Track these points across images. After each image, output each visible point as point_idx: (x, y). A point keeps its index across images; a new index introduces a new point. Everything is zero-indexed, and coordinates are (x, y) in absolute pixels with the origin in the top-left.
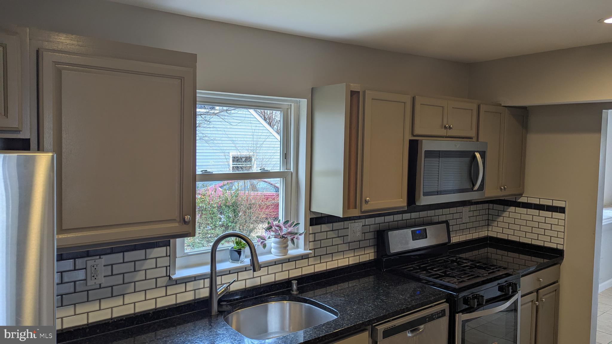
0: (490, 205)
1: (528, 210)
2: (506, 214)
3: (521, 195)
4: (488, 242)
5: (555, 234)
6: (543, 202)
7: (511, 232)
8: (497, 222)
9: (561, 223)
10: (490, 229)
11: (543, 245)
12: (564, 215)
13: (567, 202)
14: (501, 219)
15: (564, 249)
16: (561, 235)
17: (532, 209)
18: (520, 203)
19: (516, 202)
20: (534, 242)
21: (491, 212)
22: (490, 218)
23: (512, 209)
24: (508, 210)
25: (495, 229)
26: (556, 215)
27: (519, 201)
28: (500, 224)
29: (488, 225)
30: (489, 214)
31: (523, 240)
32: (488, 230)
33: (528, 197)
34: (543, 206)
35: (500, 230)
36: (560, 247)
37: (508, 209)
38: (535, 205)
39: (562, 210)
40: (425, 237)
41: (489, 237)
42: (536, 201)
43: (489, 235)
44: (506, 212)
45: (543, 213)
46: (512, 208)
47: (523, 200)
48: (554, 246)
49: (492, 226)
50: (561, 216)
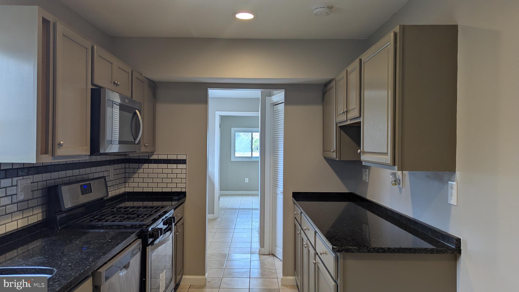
0: (126, 164)
1: (159, 165)
2: (141, 171)
3: (152, 153)
4: (126, 197)
5: (179, 181)
6: (170, 157)
7: (146, 185)
8: (133, 178)
9: (184, 171)
10: (127, 185)
11: (171, 191)
12: (185, 165)
13: (187, 155)
14: (136, 175)
15: (186, 191)
16: (184, 181)
17: (161, 163)
18: (152, 160)
19: (148, 159)
20: (164, 190)
21: (127, 170)
22: (127, 175)
23: (146, 166)
24: (142, 168)
25: (131, 185)
26: (180, 166)
27: (152, 158)
28: (136, 180)
29: (125, 182)
30: (125, 173)
31: (155, 190)
32: (125, 187)
33: (158, 155)
34: (170, 160)
35: (136, 185)
36: (183, 190)
37: (142, 166)
38: (164, 160)
39: (183, 162)
40: (90, 191)
41: (127, 193)
42: (165, 157)
43: (126, 191)
44: (141, 169)
45: (170, 166)
46: (145, 164)
47: (154, 157)
48: (179, 190)
49: (129, 182)
50: (183, 166)
